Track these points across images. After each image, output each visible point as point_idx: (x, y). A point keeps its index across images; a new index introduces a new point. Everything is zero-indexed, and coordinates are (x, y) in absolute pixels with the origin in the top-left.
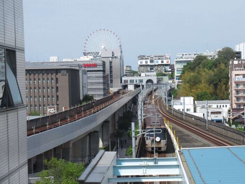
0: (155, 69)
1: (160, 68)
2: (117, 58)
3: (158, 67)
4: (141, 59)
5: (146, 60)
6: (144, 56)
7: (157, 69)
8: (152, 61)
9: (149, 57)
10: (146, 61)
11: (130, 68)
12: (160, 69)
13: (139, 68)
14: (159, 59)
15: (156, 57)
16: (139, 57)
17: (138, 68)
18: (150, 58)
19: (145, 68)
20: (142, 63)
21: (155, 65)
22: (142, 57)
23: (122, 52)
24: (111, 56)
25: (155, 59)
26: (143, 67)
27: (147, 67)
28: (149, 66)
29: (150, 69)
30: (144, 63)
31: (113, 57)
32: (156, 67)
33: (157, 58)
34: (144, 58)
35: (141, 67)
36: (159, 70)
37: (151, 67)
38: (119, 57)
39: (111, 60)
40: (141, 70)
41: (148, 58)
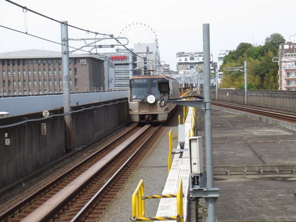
0: (195, 67)
1: (201, 66)
2: (152, 53)
3: (199, 64)
4: (180, 56)
5: (186, 57)
6: (183, 53)
7: (197, 67)
8: (192, 59)
9: (189, 53)
10: (185, 59)
11: (168, 67)
12: (201, 68)
13: (178, 66)
14: (200, 56)
15: (197, 53)
16: (177, 54)
17: (176, 66)
18: (190, 55)
19: (184, 66)
20: (181, 61)
21: (195, 63)
22: (180, 55)
23: (158, 48)
24: (146, 52)
25: (195, 57)
26: (182, 65)
27: (186, 65)
28: (189, 64)
29: (190, 67)
30: (183, 61)
31: (148, 52)
32: (197, 65)
33: (198, 55)
34: (183, 55)
35: (180, 65)
36: (199, 69)
37: (192, 65)
38: (154, 53)
39: (146, 55)
40: (180, 68)
41: (187, 55)
